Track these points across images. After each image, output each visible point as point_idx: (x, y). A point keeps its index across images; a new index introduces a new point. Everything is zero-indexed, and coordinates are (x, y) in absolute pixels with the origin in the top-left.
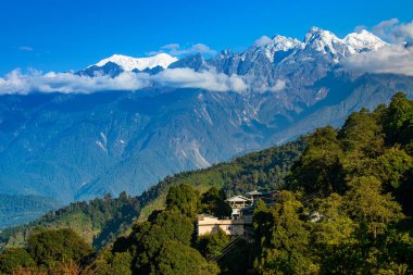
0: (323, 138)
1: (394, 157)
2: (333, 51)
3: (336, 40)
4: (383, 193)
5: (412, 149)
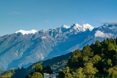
0: (77, 53)
1: (97, 58)
2: (79, 29)
3: (80, 26)
4: (94, 67)
5: (101, 55)
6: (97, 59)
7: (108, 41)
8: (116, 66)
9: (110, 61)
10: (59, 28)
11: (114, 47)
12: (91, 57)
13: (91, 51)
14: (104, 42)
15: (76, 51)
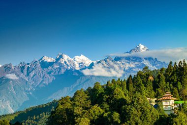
0: (65, 101)
1: (96, 110)
2: (68, 64)
3: (70, 59)
5: (103, 106)
6: (97, 113)
7: (114, 83)
8: (126, 123)
9: (116, 115)
10: (37, 61)
11: (123, 93)
12: (87, 109)
13: (87, 100)
14: (107, 84)
15: (62, 98)
